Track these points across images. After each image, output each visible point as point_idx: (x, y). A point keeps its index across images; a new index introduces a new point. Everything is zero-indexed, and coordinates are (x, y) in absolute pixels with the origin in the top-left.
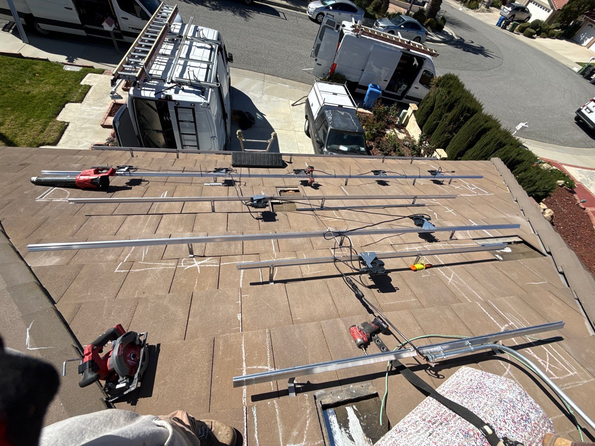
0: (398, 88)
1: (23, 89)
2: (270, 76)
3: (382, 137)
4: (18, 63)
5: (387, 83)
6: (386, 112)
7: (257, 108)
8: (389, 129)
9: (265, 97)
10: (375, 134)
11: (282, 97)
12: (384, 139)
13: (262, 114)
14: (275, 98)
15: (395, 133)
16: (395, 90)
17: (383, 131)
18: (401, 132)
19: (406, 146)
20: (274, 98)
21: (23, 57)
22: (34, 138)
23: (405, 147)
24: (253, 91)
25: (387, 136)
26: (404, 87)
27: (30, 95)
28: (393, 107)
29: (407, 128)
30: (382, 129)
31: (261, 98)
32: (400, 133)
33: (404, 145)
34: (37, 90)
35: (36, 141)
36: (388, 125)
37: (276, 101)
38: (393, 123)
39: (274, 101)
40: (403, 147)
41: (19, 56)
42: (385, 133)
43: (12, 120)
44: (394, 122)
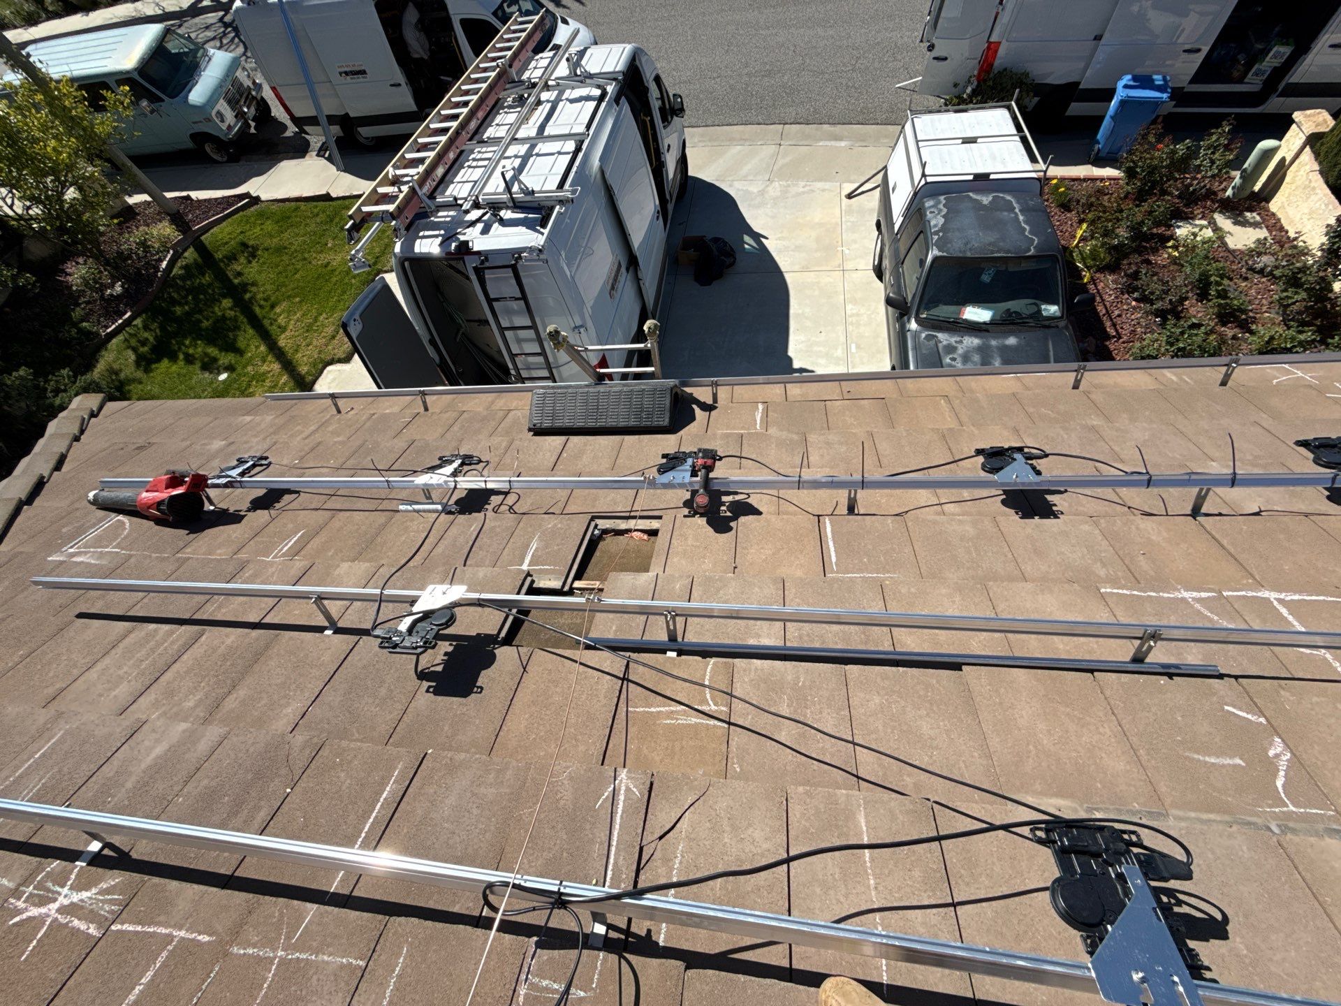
0: (1249, 66)
1: (323, 258)
2: (798, 126)
3: (1155, 251)
4: (324, 212)
5: (1200, 57)
6: (1182, 164)
7: (749, 221)
8: (1187, 218)
9: (775, 189)
10: (1121, 245)
11: (820, 180)
12: (1162, 258)
13: (757, 237)
14: (802, 184)
15: (1216, 229)
16: (1236, 74)
17: (1161, 230)
18: (1245, 223)
19: (1261, 272)
20: (800, 187)
21: (332, 199)
22: (320, 352)
23: (1256, 278)
24: (745, 178)
25: (1175, 247)
26: (1275, 57)
27: (329, 268)
28: (1214, 138)
29: (1274, 205)
30: (1158, 224)
31: (762, 193)
32: (1238, 228)
33: (1251, 269)
34: (339, 258)
35: (323, 356)
36: (1187, 205)
37: (804, 193)
38: (1210, 194)
39: (798, 194)
40: (1246, 279)
41: (327, 197)
42: (1171, 237)
43: (298, 320)
44: (1215, 193)
